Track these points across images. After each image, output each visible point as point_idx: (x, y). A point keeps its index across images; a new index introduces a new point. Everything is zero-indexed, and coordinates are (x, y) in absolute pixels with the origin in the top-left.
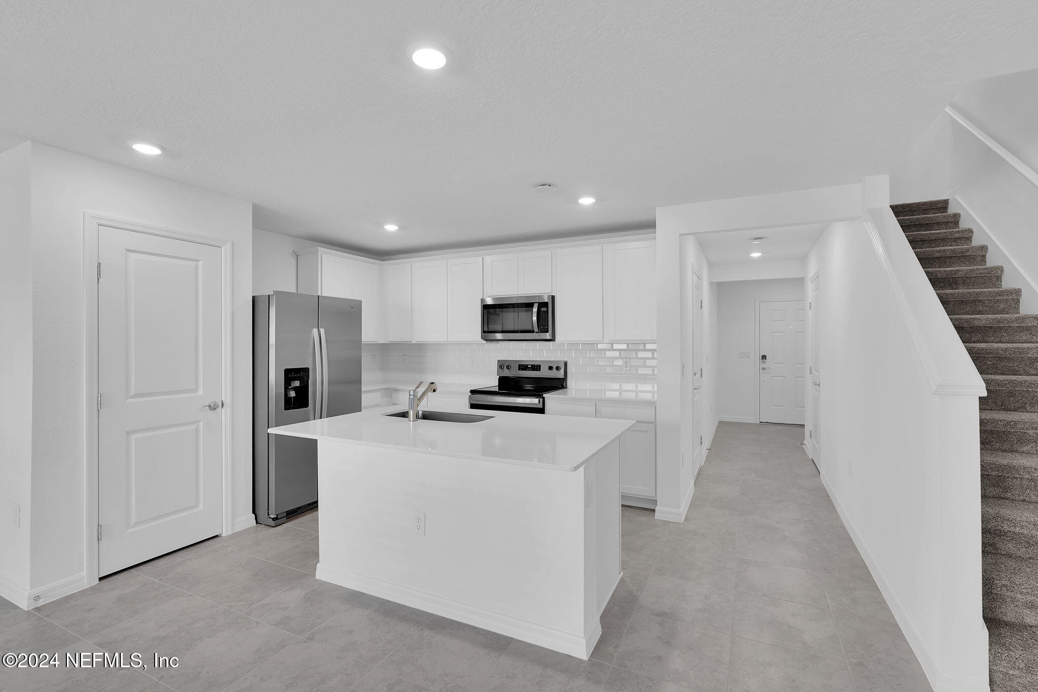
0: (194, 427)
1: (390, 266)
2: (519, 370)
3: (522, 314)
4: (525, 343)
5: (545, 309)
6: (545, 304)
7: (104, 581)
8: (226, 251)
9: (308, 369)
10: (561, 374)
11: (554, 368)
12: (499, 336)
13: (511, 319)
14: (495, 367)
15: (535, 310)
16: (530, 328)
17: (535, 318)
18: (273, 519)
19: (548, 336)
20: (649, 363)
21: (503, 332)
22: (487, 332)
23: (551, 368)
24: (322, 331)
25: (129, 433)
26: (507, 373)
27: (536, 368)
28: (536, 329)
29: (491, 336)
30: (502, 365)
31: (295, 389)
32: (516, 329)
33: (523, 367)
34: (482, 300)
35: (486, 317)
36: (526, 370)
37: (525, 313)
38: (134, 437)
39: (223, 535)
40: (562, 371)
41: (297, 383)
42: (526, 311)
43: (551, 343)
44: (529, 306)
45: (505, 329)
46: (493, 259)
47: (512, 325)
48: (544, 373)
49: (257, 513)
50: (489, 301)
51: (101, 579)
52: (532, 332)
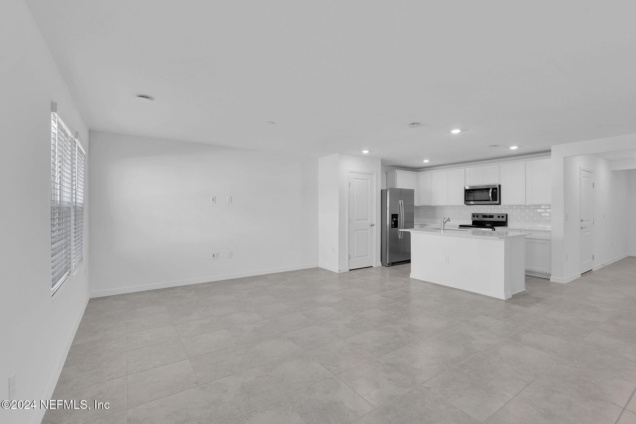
0: (367, 231)
1: (420, 174)
2: (483, 217)
3: (485, 193)
4: (485, 206)
5: (496, 191)
6: (496, 189)
7: (350, 271)
8: (374, 176)
9: (398, 214)
10: (504, 220)
11: (501, 217)
12: (472, 203)
13: (478, 195)
14: (471, 216)
15: (491, 191)
16: (488, 199)
17: (490, 195)
18: (388, 264)
19: (498, 202)
20: (548, 210)
21: (474, 201)
22: (467, 201)
23: (499, 217)
24: (402, 201)
25: (354, 231)
26: (476, 219)
27: (491, 216)
28: (491, 199)
29: (468, 203)
30: (474, 216)
31: (394, 221)
32: (481, 199)
33: (485, 216)
34: (465, 188)
35: (466, 195)
36: (486, 218)
37: (486, 193)
38: (355, 232)
39: (374, 267)
40: (505, 217)
41: (395, 219)
42: (487, 192)
43: (499, 206)
44: (488, 189)
45: (475, 200)
46: (469, 169)
47: (479, 198)
48: (495, 219)
49: (382, 262)
50: (467, 188)
51: (350, 270)
52: (490, 201)
